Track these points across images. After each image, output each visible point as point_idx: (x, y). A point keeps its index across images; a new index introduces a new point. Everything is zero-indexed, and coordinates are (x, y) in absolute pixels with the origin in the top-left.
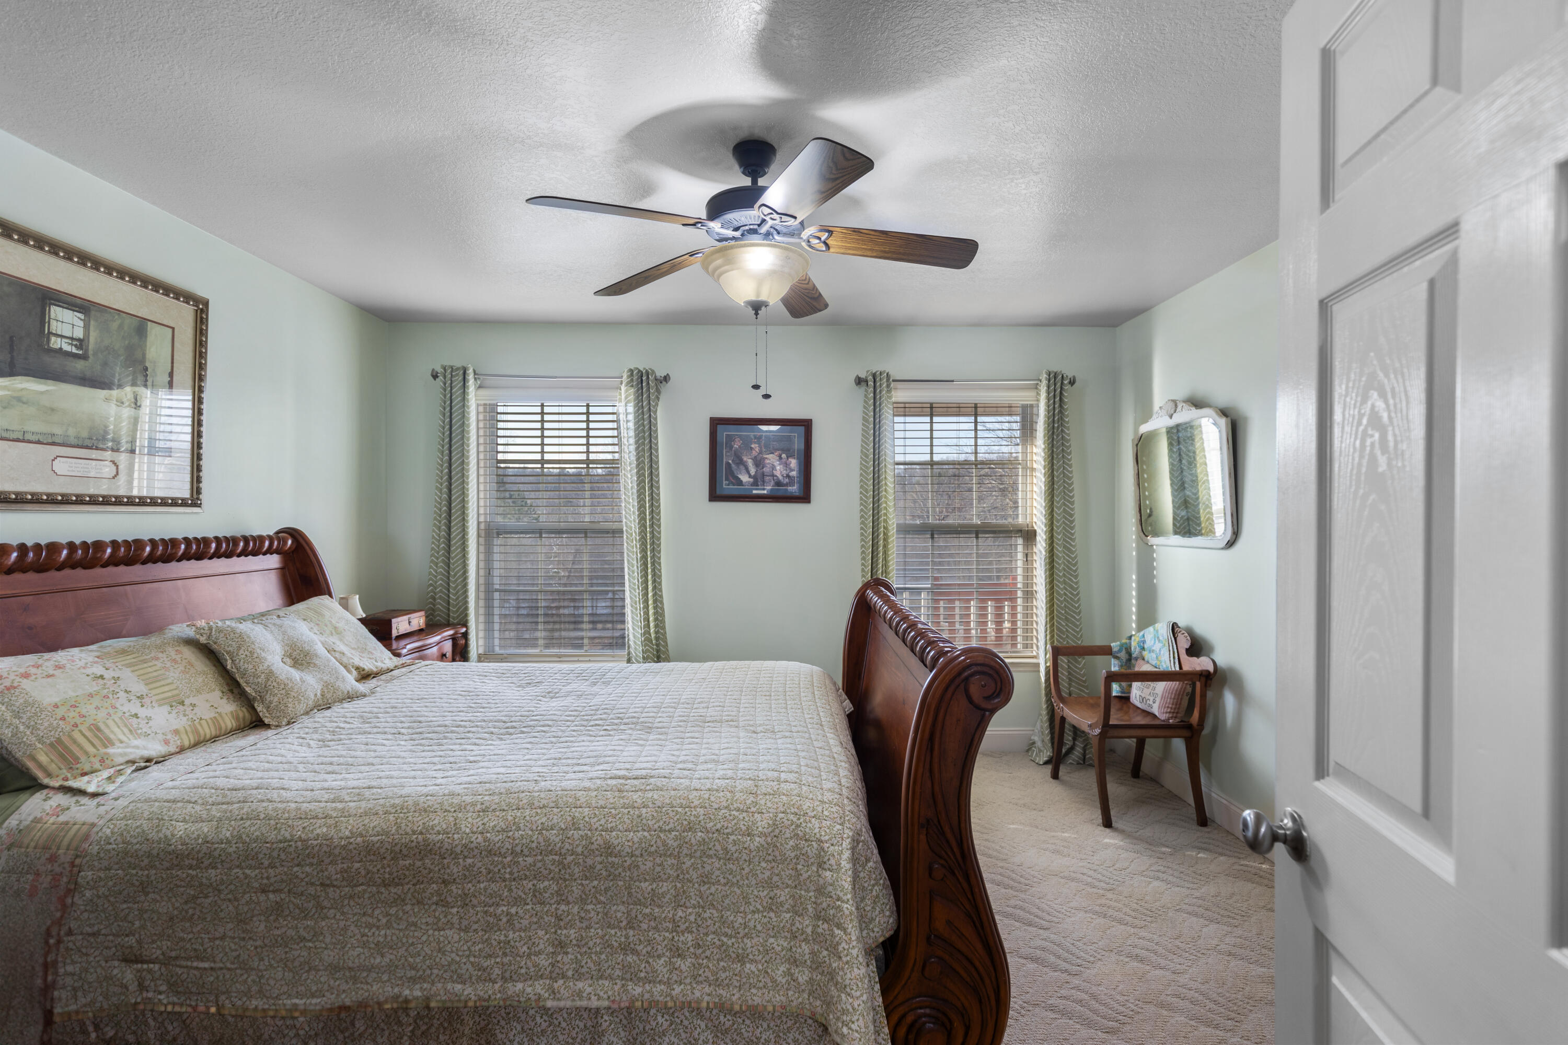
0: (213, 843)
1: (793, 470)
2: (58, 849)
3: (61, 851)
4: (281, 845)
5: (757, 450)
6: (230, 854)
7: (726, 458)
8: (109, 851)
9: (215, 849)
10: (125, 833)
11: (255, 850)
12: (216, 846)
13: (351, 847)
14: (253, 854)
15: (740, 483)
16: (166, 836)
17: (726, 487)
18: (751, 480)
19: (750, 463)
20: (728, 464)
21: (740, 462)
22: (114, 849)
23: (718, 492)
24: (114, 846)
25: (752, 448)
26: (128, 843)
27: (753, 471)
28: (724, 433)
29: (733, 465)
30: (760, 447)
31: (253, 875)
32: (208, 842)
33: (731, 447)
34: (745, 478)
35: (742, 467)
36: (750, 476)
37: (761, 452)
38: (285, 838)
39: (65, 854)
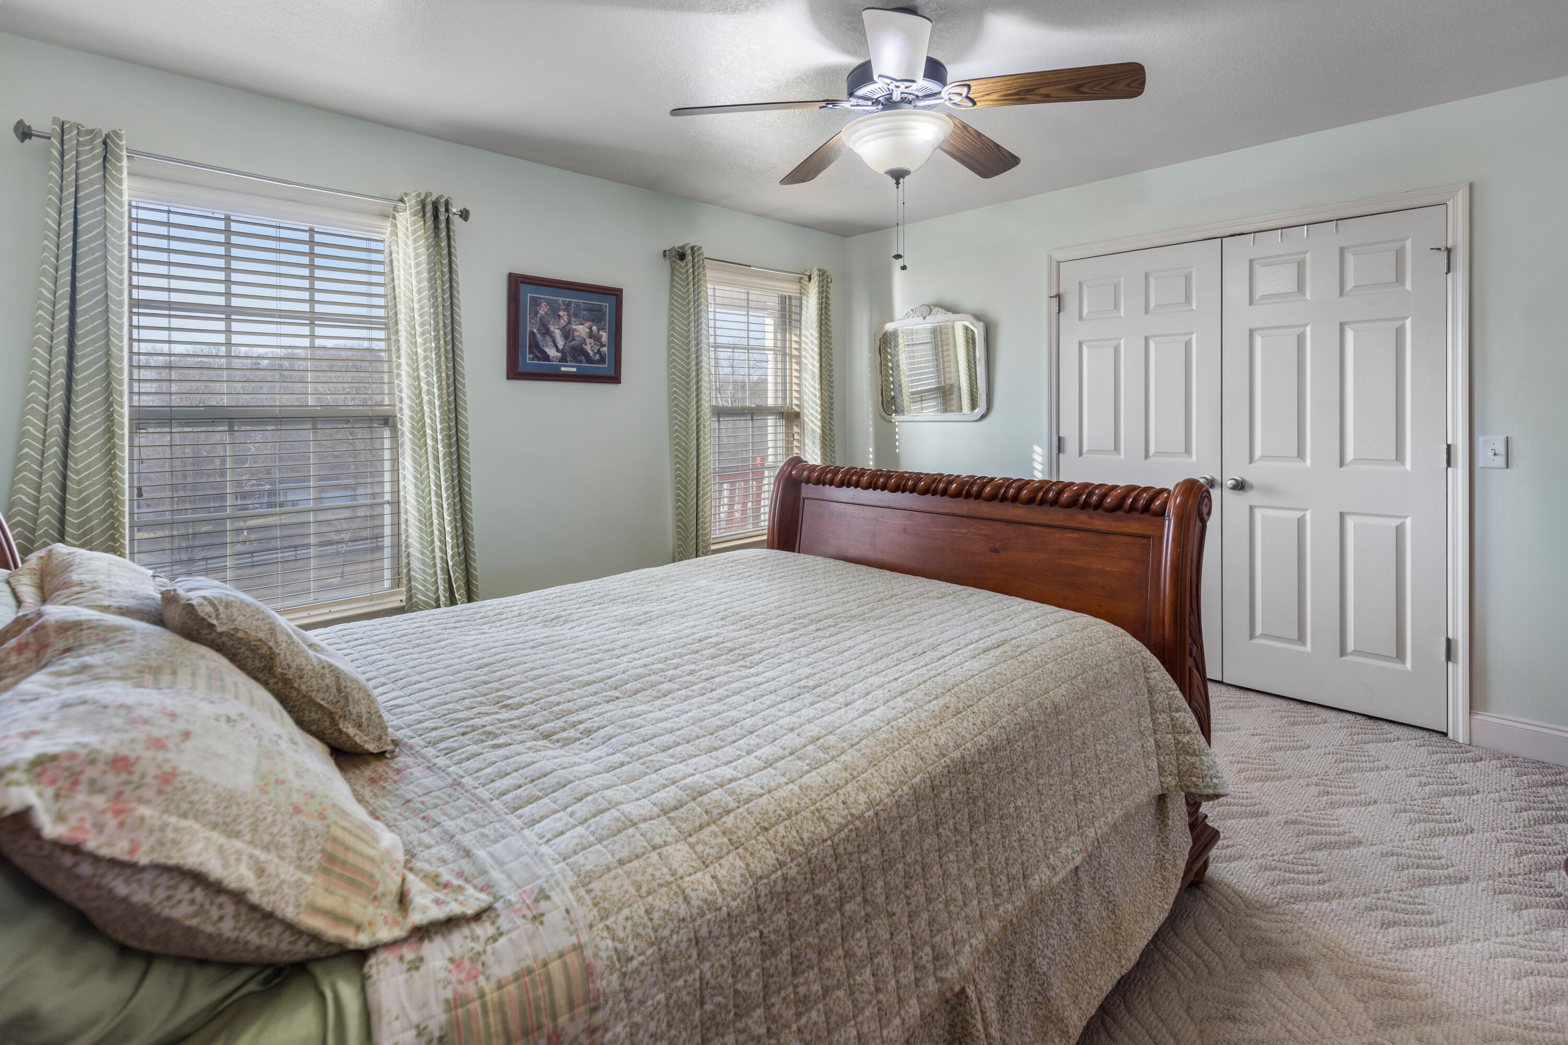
0: (768, 876)
1: (604, 346)
2: (554, 1017)
3: (563, 1020)
4: (842, 835)
5: (566, 318)
6: (794, 879)
7: (530, 326)
8: (637, 971)
9: (775, 882)
10: (640, 930)
11: (819, 857)
12: (773, 877)
13: (904, 800)
14: (819, 862)
15: (546, 357)
16: (705, 901)
17: (528, 360)
18: (559, 355)
19: (558, 334)
20: (532, 333)
21: (547, 332)
22: (642, 964)
23: (522, 368)
24: (641, 958)
25: (559, 316)
26: (657, 942)
27: (561, 343)
28: (528, 294)
29: (538, 336)
30: (569, 316)
31: (826, 892)
32: (761, 878)
33: (536, 313)
34: (552, 352)
35: (548, 338)
36: (558, 350)
37: (569, 323)
38: (840, 824)
39: (572, 1019)
